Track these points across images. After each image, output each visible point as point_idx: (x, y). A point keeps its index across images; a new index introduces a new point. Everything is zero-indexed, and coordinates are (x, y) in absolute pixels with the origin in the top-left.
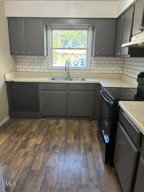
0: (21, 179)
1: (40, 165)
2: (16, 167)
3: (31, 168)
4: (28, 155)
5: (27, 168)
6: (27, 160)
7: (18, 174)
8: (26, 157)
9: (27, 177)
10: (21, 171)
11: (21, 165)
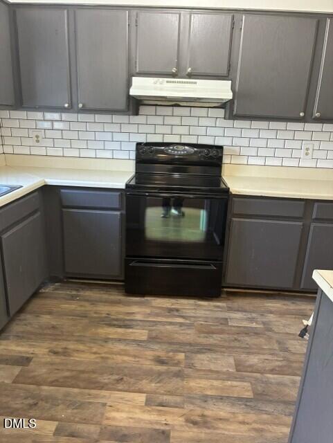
0: (287, 411)
1: (235, 383)
2: (253, 434)
3: (248, 400)
4: (203, 416)
5: (252, 408)
6: (222, 414)
7: (277, 421)
8: (209, 419)
9: (277, 402)
10: (265, 416)
11: (243, 423)
